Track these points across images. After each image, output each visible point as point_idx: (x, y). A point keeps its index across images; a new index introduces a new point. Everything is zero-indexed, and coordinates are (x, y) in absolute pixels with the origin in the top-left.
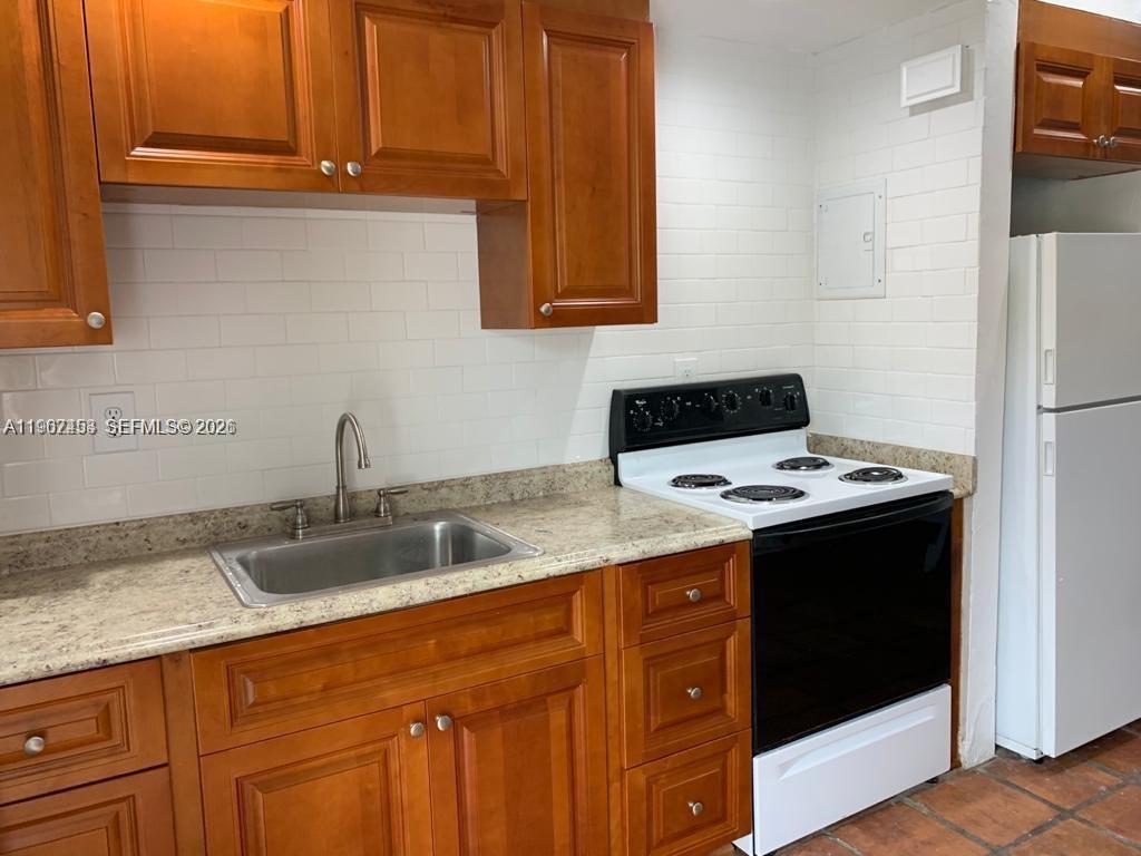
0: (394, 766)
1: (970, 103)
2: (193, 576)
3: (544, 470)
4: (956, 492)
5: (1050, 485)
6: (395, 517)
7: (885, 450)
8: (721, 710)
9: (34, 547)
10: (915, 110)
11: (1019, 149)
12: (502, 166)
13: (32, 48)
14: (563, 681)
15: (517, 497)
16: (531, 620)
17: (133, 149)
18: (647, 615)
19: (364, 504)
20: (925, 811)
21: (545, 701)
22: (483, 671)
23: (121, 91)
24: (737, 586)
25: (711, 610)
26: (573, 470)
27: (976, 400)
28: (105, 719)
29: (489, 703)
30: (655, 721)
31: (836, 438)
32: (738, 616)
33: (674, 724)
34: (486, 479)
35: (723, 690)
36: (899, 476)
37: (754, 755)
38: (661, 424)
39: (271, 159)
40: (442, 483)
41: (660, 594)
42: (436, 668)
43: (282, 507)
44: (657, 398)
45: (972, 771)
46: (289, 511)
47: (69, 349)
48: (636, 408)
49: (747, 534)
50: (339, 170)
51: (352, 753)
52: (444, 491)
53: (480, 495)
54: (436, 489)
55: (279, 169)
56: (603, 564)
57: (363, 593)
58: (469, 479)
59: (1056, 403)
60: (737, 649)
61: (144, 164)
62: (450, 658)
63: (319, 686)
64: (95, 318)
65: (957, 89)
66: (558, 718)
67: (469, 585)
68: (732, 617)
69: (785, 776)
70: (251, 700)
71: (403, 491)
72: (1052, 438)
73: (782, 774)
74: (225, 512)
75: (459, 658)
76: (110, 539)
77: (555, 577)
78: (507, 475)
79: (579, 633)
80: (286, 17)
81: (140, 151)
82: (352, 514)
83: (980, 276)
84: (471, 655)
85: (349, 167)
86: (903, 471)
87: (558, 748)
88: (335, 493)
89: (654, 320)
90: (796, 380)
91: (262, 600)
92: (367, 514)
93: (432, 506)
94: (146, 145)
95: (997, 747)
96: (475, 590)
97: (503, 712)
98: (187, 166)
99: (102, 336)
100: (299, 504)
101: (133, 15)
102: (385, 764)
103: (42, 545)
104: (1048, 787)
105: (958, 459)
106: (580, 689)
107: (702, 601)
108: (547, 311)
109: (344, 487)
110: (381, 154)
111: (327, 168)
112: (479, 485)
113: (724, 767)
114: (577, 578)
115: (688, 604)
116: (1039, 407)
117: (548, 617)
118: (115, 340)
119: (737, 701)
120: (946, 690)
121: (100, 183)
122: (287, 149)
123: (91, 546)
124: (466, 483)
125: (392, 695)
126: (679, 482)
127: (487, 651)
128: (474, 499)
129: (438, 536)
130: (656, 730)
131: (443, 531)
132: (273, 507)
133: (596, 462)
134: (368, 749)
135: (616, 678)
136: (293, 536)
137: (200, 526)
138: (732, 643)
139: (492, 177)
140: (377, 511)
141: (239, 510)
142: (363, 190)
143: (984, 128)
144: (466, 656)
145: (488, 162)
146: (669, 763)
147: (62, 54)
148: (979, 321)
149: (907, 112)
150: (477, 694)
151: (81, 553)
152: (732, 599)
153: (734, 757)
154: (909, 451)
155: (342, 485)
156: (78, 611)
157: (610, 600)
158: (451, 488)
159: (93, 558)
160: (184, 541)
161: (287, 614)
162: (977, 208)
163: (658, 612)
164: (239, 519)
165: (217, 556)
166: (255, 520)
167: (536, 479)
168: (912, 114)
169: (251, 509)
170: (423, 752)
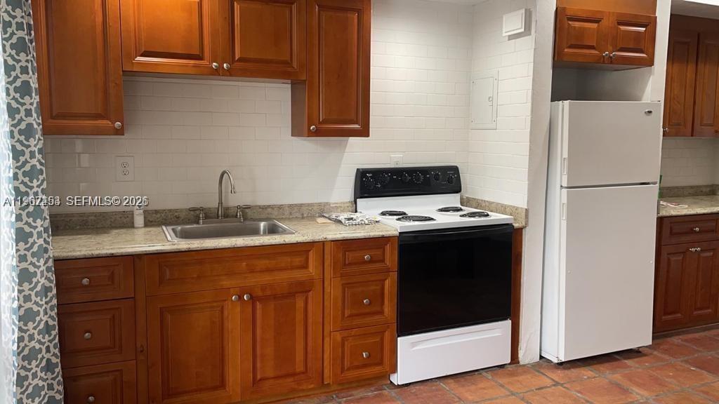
0: (226, 313)
1: (528, 37)
2: (152, 232)
3: (320, 204)
4: (516, 225)
5: (564, 223)
6: (245, 219)
7: (493, 205)
8: (381, 312)
9: (90, 218)
10: (511, 37)
11: (556, 59)
12: (295, 65)
13: (99, 19)
14: (303, 288)
15: (305, 216)
16: (289, 260)
17: (136, 57)
18: (345, 265)
19: (232, 212)
20: (490, 377)
21: (295, 296)
22: (266, 278)
23: (132, 34)
24: (391, 257)
25: (378, 266)
26: (334, 205)
27: (529, 180)
28: (112, 277)
29: (268, 293)
30: (347, 313)
31: (475, 199)
32: (391, 270)
33: (357, 315)
34: (291, 206)
35: (383, 303)
36: (488, 215)
37: (399, 336)
38: (379, 186)
39: (192, 62)
40: (269, 206)
41: (351, 256)
42: (246, 275)
43: (194, 210)
44: (378, 173)
45: (524, 366)
46: (198, 212)
47: (108, 137)
48: (367, 177)
49: (396, 233)
50: (221, 66)
51: (209, 305)
52: (269, 210)
53: (287, 213)
54: (266, 208)
55: (195, 66)
56: (323, 240)
57: (216, 240)
58: (282, 205)
59: (568, 184)
60: (390, 284)
61: (140, 63)
62: (252, 272)
63: (195, 276)
64: (118, 124)
65: (523, 30)
66: (300, 303)
67: (261, 242)
68: (388, 271)
69: (414, 349)
70: (168, 277)
71: (249, 207)
72: (566, 202)
73: (413, 347)
74: (170, 211)
75: (257, 272)
76: (121, 218)
77: (301, 243)
78: (301, 205)
79: (311, 269)
80: (200, 5)
81: (139, 58)
82: (226, 216)
83: (531, 121)
84: (262, 271)
85: (225, 65)
86: (489, 213)
87: (299, 316)
88: (217, 206)
89: (368, 136)
90: (455, 170)
91: (176, 240)
92: (233, 216)
93: (263, 216)
94: (142, 55)
95: (541, 357)
96: (264, 244)
97: (275, 297)
98: (156, 64)
99: (120, 132)
100: (201, 209)
101: (139, 5)
102: (222, 312)
103: (93, 218)
104: (558, 375)
105: (520, 210)
106: (311, 293)
107: (371, 261)
108: (313, 129)
109: (222, 203)
110: (240, 60)
111: (216, 66)
112: (287, 208)
113: (382, 339)
114: (311, 244)
115: (365, 262)
116: (561, 186)
117: (297, 260)
118: (125, 135)
119: (389, 309)
120: (508, 323)
121: (123, 71)
122: (200, 58)
123: (112, 220)
124: (280, 207)
125: (226, 283)
126: (383, 214)
127: (269, 270)
128: (284, 214)
129: (262, 228)
130: (348, 317)
131: (264, 226)
132: (190, 210)
133: (347, 203)
134: (215, 304)
135: (329, 291)
136: (198, 223)
137: (158, 216)
138: (387, 283)
139: (289, 69)
140: (237, 215)
141: (176, 211)
142: (231, 75)
143: (535, 49)
144: (260, 272)
145: (288, 63)
146: (354, 332)
147: (111, 22)
148: (530, 142)
149: (507, 38)
150: (263, 288)
151: (108, 222)
152: (388, 262)
153: (387, 335)
154: (502, 205)
155: (221, 203)
156: (105, 240)
157: (327, 257)
158: (273, 208)
159: (113, 225)
160: (152, 222)
161: (184, 245)
162: (531, 88)
163: (350, 264)
164: (176, 214)
165: (164, 228)
166: (182, 215)
167: (315, 208)
168: (509, 40)
169: (181, 210)
170: (238, 309)
